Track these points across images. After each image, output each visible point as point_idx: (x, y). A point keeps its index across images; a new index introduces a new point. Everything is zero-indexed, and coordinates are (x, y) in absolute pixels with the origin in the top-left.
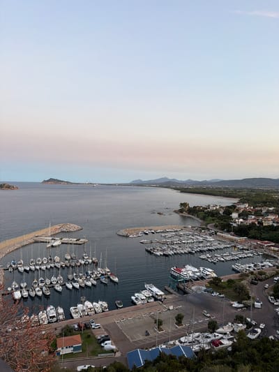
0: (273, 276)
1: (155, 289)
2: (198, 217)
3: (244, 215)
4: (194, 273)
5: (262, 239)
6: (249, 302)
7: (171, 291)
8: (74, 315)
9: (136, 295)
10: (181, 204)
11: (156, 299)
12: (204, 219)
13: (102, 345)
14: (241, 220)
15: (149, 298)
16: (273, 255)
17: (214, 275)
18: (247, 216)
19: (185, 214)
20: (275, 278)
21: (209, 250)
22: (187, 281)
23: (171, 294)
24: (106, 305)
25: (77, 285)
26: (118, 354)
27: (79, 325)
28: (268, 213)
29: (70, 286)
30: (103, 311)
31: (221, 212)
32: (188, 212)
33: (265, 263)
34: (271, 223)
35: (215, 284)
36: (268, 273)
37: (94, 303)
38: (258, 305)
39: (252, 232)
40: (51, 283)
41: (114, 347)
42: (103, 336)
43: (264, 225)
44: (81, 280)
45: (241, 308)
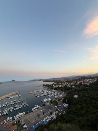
0: (62, 98)
1: (38, 106)
3: (55, 85)
4: (46, 100)
5: (59, 90)
6: (58, 105)
7: (42, 106)
8: (15, 119)
9: (33, 108)
11: (38, 109)
12: (48, 87)
13: (23, 126)
15: (36, 109)
16: (62, 93)
17: (51, 100)
18: (56, 85)
19: (44, 86)
21: (50, 94)
22: (45, 102)
23: (41, 106)
24: (25, 113)
25: (17, 109)
26: (28, 129)
27: (16, 122)
28: (60, 84)
29: (15, 109)
30: (24, 115)
31: (51, 85)
32: (45, 86)
33: (60, 95)
35: (51, 102)
37: (22, 113)
38: (60, 105)
39: (57, 89)
40: (9, 110)
41: (26, 126)
42: (23, 123)
43: (59, 87)
44: (18, 107)
45: (57, 107)
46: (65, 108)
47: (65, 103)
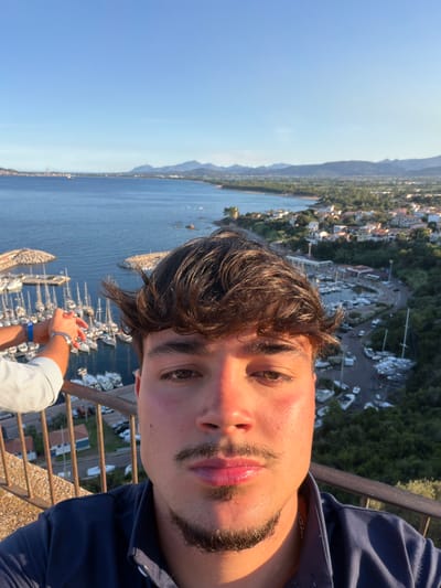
0: (372, 318)
2: (254, 230)
3: (328, 225)
5: (354, 263)
6: (336, 359)
10: (226, 210)
12: (263, 234)
13: (121, 435)
14: (324, 234)
16: (370, 286)
18: (332, 225)
20: (374, 322)
24: (118, 378)
27: (79, 411)
28: (365, 221)
30: (115, 387)
31: (292, 222)
32: (238, 223)
33: (359, 300)
34: (369, 238)
36: (365, 314)
37: (99, 377)
38: (350, 361)
39: (340, 253)
42: (121, 422)
43: (359, 240)
45: (326, 367)
46: (383, 377)
47: (387, 349)
